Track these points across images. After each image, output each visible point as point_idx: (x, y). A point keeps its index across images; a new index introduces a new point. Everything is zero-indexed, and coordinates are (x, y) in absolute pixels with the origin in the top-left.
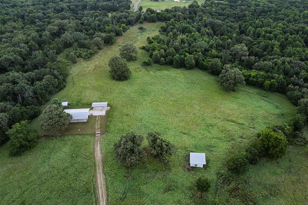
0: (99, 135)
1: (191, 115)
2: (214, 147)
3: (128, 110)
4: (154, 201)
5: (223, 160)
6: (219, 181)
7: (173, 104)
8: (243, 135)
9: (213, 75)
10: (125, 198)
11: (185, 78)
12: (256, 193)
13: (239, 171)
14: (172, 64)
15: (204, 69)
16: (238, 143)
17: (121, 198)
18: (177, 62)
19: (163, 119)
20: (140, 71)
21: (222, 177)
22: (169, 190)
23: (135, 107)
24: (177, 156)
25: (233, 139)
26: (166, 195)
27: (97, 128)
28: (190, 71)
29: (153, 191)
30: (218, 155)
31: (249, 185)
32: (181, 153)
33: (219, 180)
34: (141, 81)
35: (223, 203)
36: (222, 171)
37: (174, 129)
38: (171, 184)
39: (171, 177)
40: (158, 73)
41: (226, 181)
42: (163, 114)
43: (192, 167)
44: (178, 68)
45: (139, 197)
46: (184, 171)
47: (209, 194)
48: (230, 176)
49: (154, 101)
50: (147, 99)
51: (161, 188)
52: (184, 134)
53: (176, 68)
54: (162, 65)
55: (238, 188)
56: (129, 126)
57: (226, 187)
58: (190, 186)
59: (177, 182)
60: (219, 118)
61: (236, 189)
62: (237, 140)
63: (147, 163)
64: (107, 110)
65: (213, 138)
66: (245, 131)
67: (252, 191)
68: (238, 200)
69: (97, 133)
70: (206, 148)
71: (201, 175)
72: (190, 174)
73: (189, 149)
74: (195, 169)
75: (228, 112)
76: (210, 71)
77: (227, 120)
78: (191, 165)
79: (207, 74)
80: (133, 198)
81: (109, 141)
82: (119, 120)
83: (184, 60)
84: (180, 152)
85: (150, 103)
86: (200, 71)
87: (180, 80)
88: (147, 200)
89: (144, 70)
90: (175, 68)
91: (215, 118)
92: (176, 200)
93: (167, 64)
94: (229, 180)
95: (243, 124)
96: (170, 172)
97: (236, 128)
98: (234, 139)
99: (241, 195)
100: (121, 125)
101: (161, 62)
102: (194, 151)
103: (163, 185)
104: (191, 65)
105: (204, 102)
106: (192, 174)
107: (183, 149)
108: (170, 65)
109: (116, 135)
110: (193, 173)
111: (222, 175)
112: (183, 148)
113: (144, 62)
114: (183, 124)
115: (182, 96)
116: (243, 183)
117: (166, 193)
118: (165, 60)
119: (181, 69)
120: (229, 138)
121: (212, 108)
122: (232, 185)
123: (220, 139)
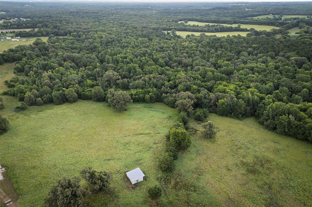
0: (11, 203)
2: (141, 159)
5: (154, 167)
6: (162, 184)
7: (79, 138)
8: (155, 141)
11: (74, 111)
13: (171, 169)
14: (53, 102)
16: (156, 149)
18: (58, 98)
21: (162, 180)
25: (151, 148)
27: (3, 196)
28: (75, 104)
30: (148, 165)
32: (116, 178)
34: (26, 128)
36: (159, 176)
37: (96, 160)
39: (122, 202)
40: (41, 114)
41: (167, 181)
43: (135, 184)
44: (61, 104)
46: (130, 191)
47: (161, 198)
48: (167, 176)
52: (109, 160)
53: (59, 104)
57: (170, 186)
58: (143, 200)
60: (129, 135)
61: (177, 184)
62: (153, 147)
65: (135, 153)
66: (154, 138)
70: (135, 163)
71: (145, 187)
72: (137, 191)
73: (121, 171)
74: (137, 185)
75: (133, 128)
76: (96, 99)
77: (136, 135)
78: (133, 183)
79: (93, 102)
83: (64, 95)
86: (85, 101)
87: (70, 114)
90: (57, 105)
91: (125, 136)
95: (149, 133)
96: (119, 199)
97: (147, 138)
101: (37, 102)
106: (139, 190)
108: (50, 103)
112: (117, 173)
113: (17, 108)
115: (83, 128)
118: (42, 100)
119: (65, 104)
120: (147, 147)
123: (140, 151)
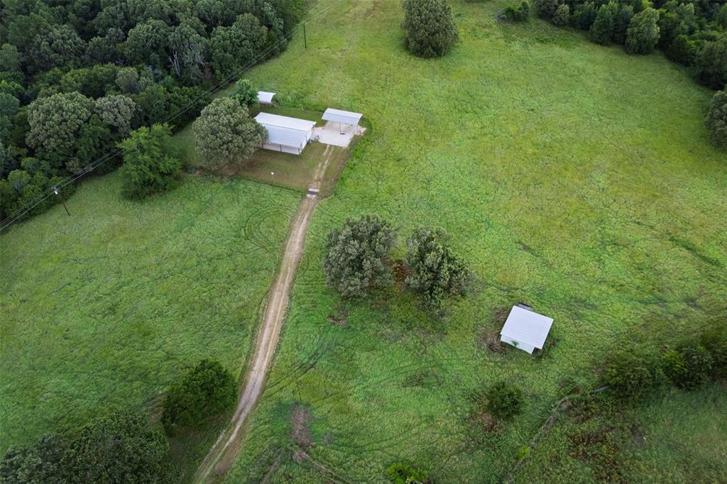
0: (314, 196)
1: (573, 200)
2: (593, 307)
3: (407, 146)
4: (372, 396)
5: (600, 351)
6: (558, 403)
7: (535, 154)
8: (700, 295)
9: (702, 85)
10: (312, 366)
11: (607, 80)
12: (651, 467)
13: (628, 396)
14: (588, 29)
15: (681, 62)
16: (671, 317)
17: (303, 364)
18: (605, 24)
19: (487, 194)
20: (487, 35)
21: (571, 396)
22: (420, 382)
23: (427, 143)
24: (477, 303)
25: (661, 301)
26: (407, 392)
27: (318, 177)
28: (635, 60)
29: (379, 373)
30: (593, 334)
31: (641, 441)
32: (491, 298)
33: (560, 399)
34: (477, 67)
35: (541, 461)
36: (581, 381)
37: (503, 230)
38: (430, 368)
39: (437, 352)
40: (537, 51)
41: (580, 407)
42: (493, 179)
43: (504, 345)
44: (601, 44)
45: (342, 375)
46: (479, 347)
47: (516, 426)
48: (597, 401)
49: (486, 134)
50: (470, 124)
51: (402, 371)
52: (526, 248)
53: (597, 43)
54: (558, 25)
55: (605, 437)
56: (391, 191)
57: (569, 426)
58: (474, 390)
59: (445, 370)
60: (652, 227)
61: (599, 439)
62: (671, 305)
63: (393, 299)
64: (355, 136)
65: (602, 281)
66: (710, 285)
67: (640, 460)
68: (588, 469)
69: (311, 190)
70: (567, 303)
71: (516, 371)
72: (491, 361)
73: (518, 293)
74: (509, 350)
75: (691, 213)
76: (698, 71)
77: (672, 239)
78: (502, 339)
79: (684, 78)
80: (329, 374)
81: (330, 218)
82: (374, 168)
83: (627, 22)
84: (489, 295)
85: (474, 138)
86: (667, 66)
87: (590, 83)
88: (357, 388)
89: (499, 34)
91: (639, 223)
92: (424, 413)
93: (574, 26)
94: (586, 409)
95: (716, 263)
96: (441, 340)
97: (690, 270)
98: (665, 302)
99: (602, 458)
100: (372, 184)
101: (557, 15)
102: (529, 303)
103: (410, 365)
104: (645, 41)
105: (629, 168)
106: (496, 363)
107: (502, 290)
108: (582, 29)
109: (352, 209)
110: (498, 359)
111: (575, 391)
112: (505, 288)
113: (509, 11)
114: (535, 220)
115: (571, 135)
116: (623, 430)
117: (408, 388)
118: (572, 12)
119: (610, 50)
120: (651, 292)
121: (645, 193)
122: (592, 426)
123: (620, 288)
